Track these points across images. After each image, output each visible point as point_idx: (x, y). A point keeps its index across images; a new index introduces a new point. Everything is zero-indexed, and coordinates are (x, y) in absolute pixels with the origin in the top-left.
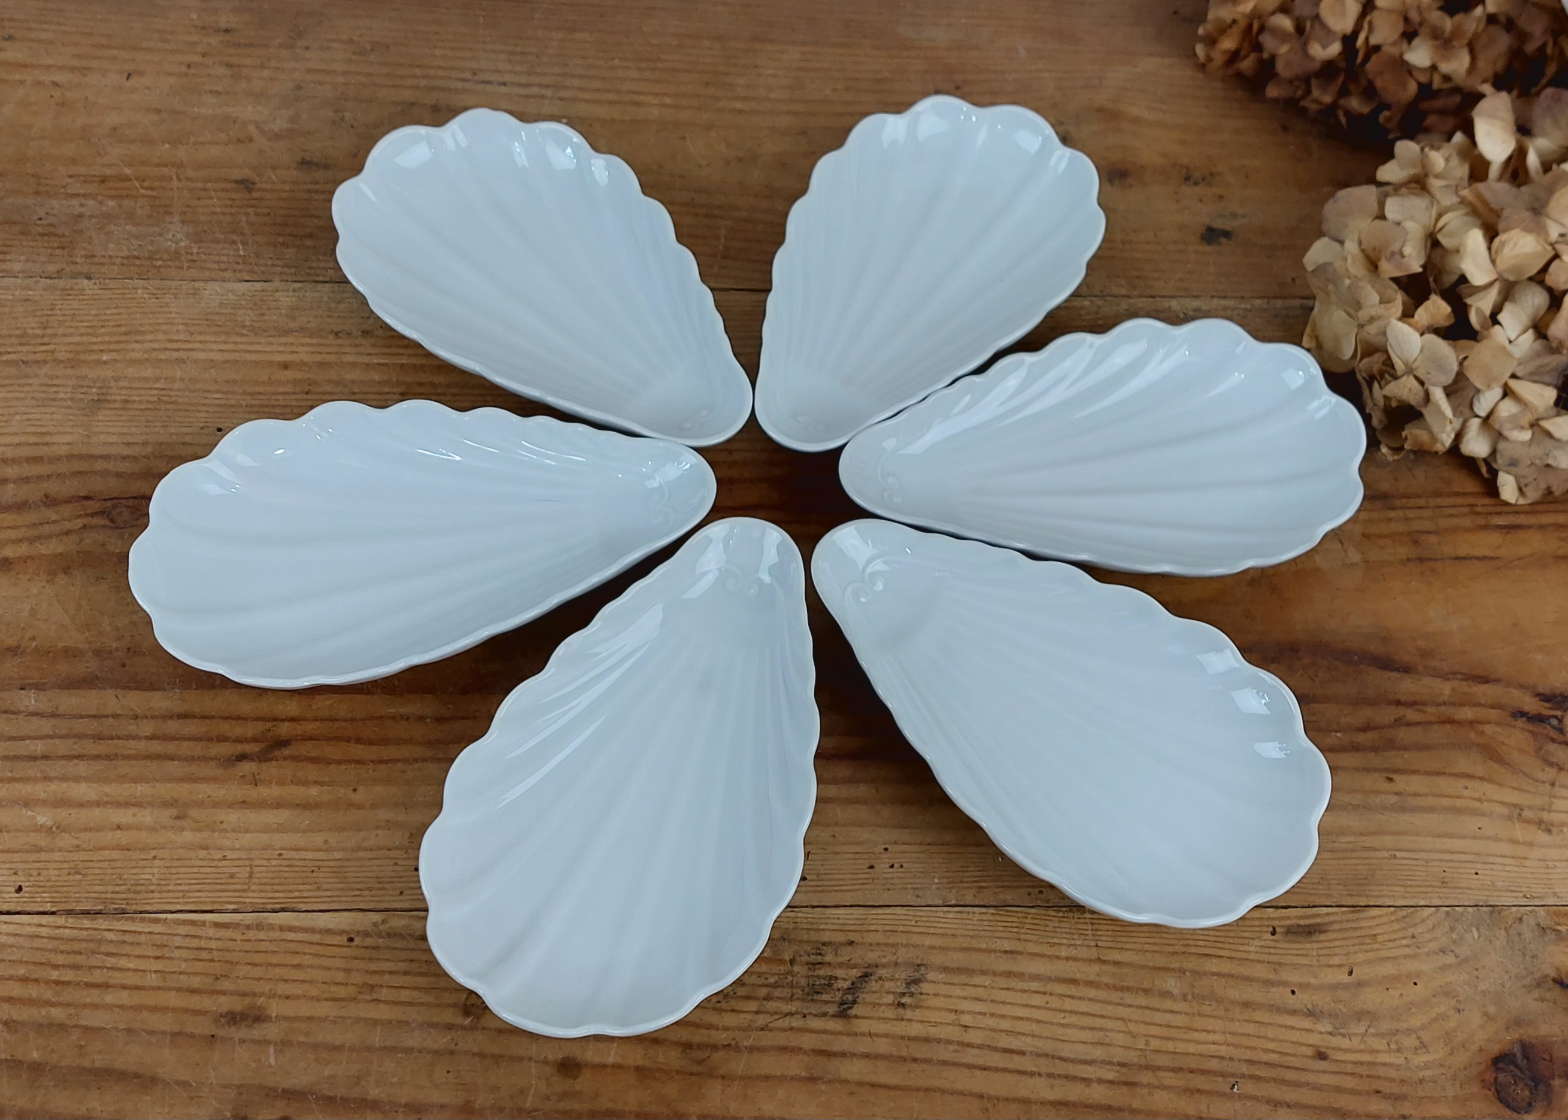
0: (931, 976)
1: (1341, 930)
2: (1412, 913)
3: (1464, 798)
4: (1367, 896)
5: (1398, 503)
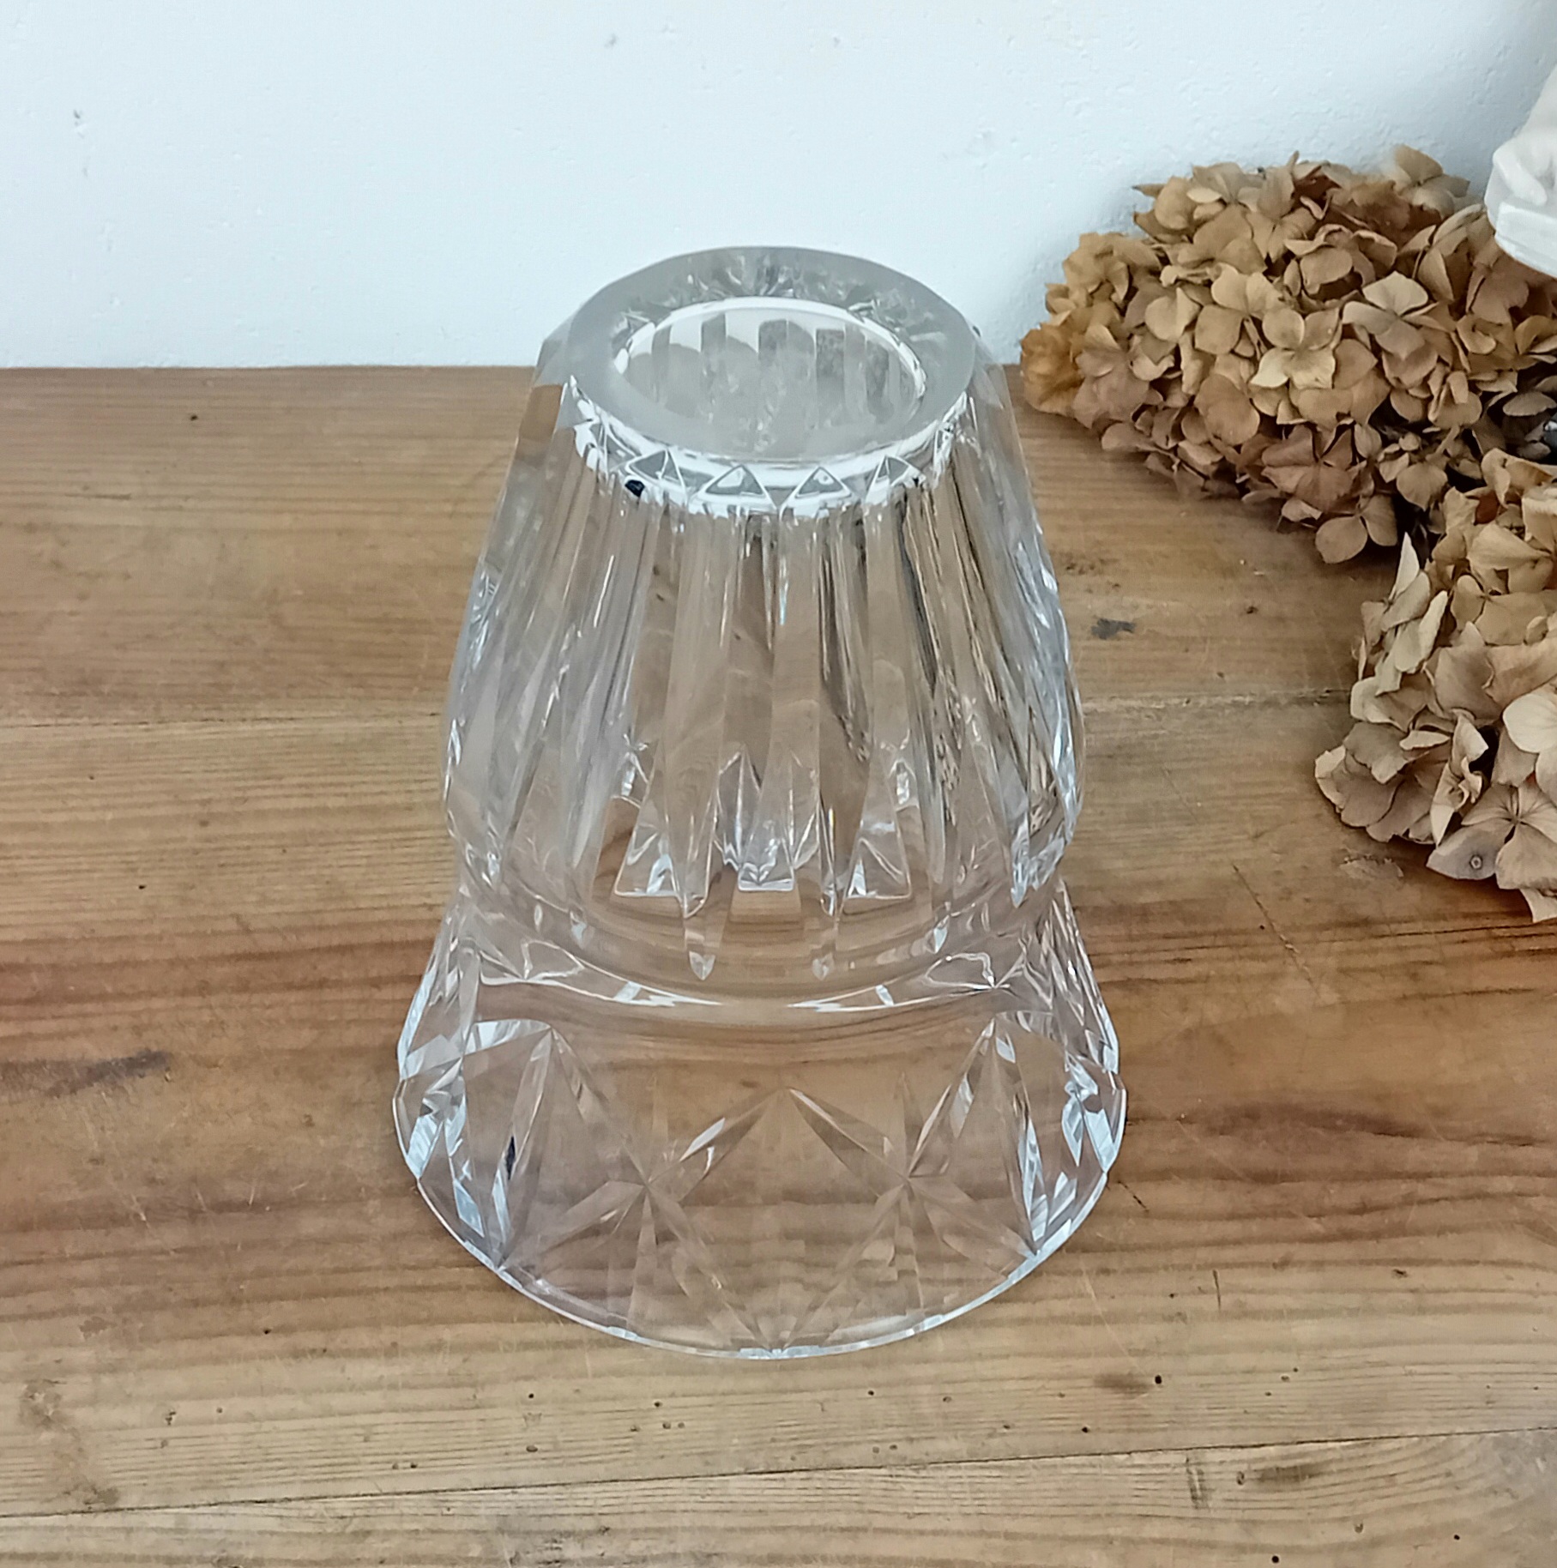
1: (1341, 1471)
2: (1444, 1442)
3: (1511, 1291)
4: (1377, 1425)
5: (1386, 929)
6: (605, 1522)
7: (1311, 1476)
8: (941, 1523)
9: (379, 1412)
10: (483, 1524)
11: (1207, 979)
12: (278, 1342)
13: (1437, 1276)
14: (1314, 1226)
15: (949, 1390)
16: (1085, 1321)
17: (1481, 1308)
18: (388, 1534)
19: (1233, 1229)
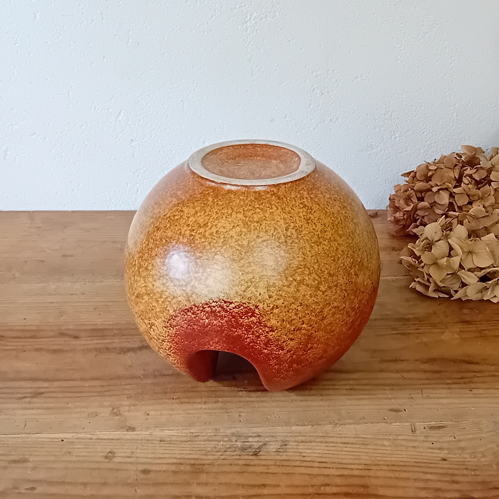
0: (290, 444)
1: (451, 427)
4: (462, 419)
5: (473, 323)
6: (260, 434)
7: (444, 428)
8: (346, 436)
9: (202, 414)
10: (228, 434)
11: (424, 333)
12: (177, 400)
13: (481, 391)
14: (449, 381)
15: (349, 411)
16: (387, 399)
17: (491, 397)
18: (203, 436)
19: (427, 382)
